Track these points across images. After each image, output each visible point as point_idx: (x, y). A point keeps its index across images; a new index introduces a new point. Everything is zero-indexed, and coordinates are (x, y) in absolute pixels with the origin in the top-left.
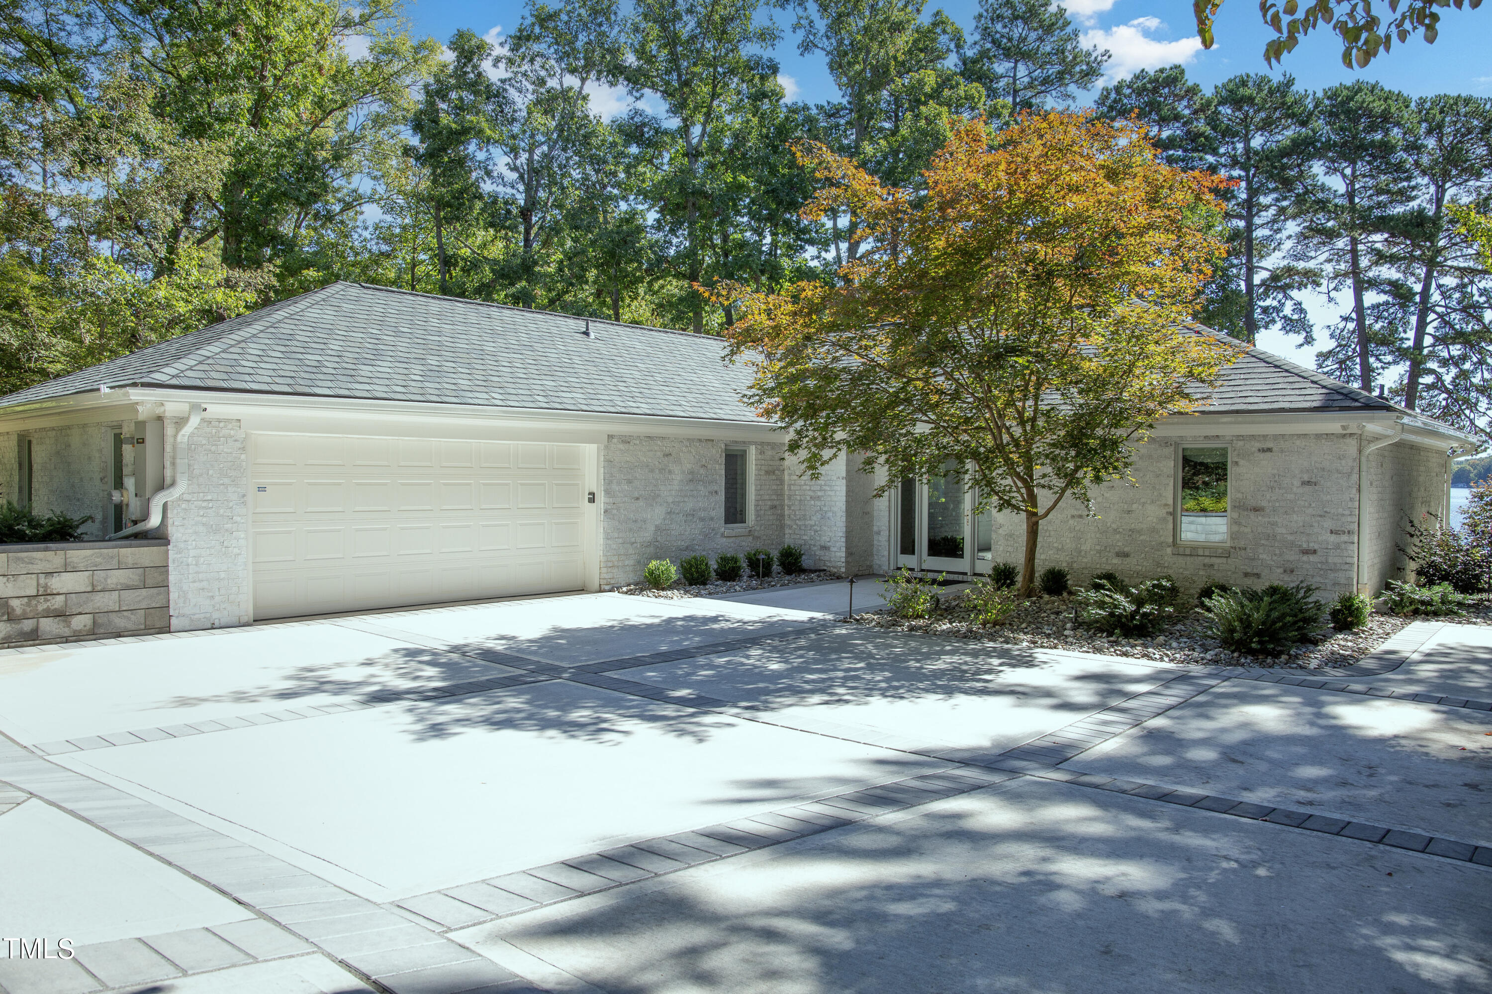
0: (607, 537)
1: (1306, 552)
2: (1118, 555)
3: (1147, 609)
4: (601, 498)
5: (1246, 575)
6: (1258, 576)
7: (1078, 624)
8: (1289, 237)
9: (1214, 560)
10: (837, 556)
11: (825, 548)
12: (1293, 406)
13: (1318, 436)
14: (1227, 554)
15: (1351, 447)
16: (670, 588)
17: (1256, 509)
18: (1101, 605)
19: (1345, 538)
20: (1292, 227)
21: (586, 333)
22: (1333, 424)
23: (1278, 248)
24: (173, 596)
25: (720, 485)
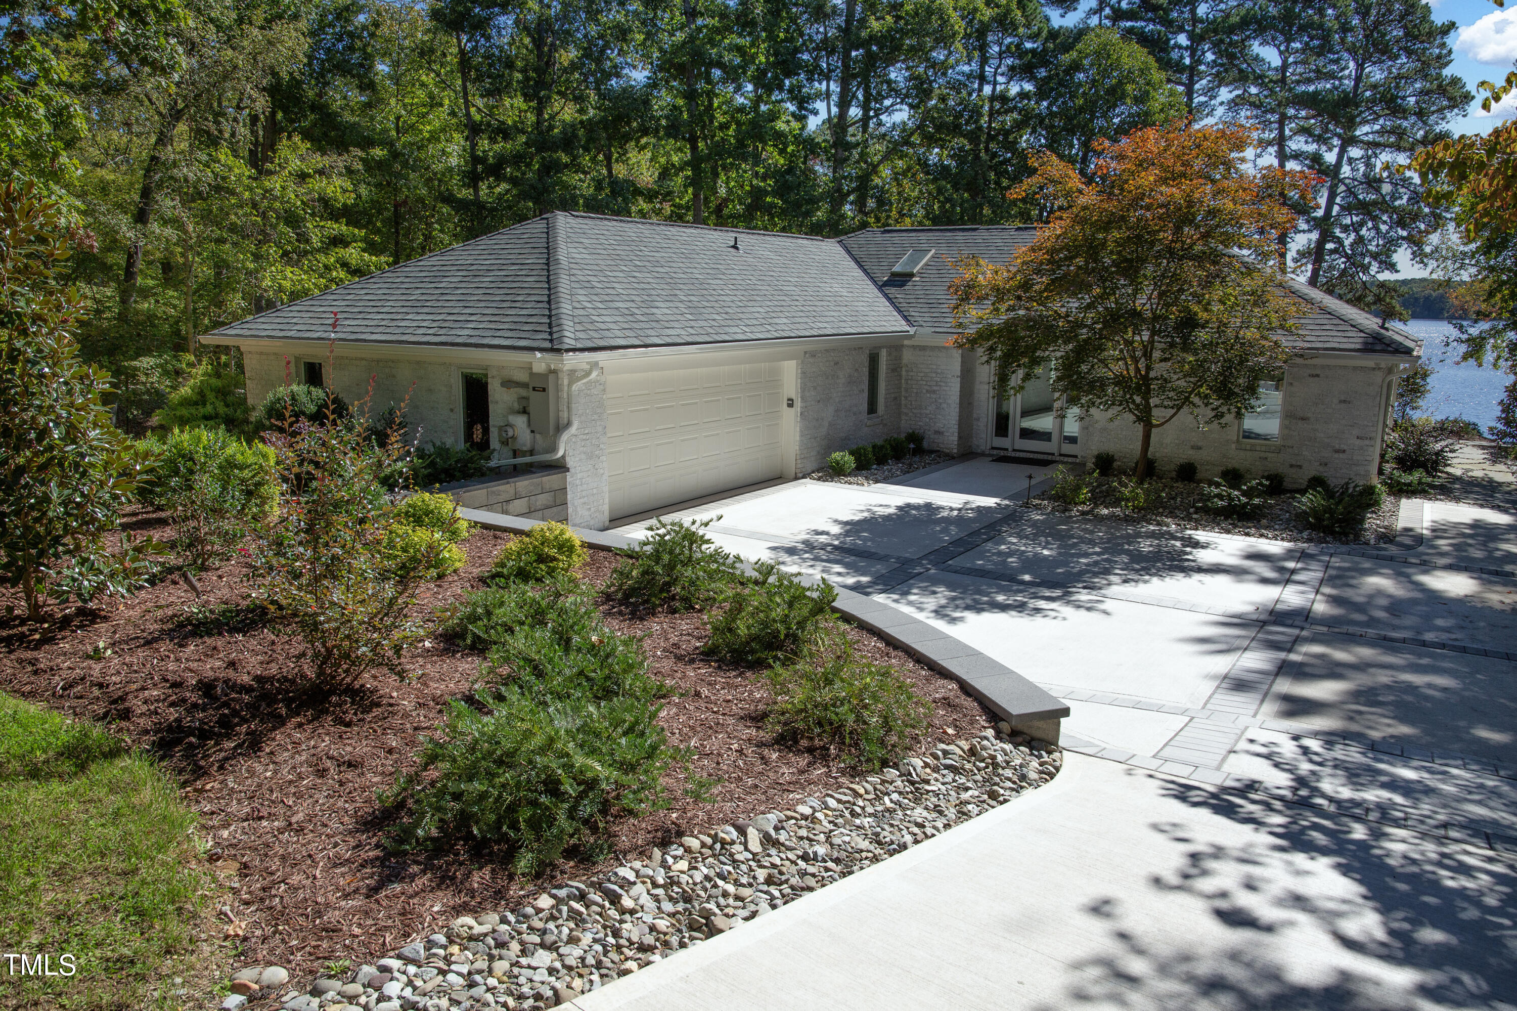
0: (802, 435)
1: (1337, 451)
2: (1193, 447)
3: (1256, 501)
4: (798, 404)
5: (1291, 466)
6: (1300, 467)
7: (1206, 510)
8: (1222, 104)
9: (1269, 455)
10: (951, 440)
11: (938, 432)
12: (1342, 346)
13: (1355, 368)
14: (1279, 450)
15: (1378, 377)
16: (850, 475)
17: (1303, 419)
18: (1220, 497)
19: (1367, 442)
20: (1225, 94)
21: (735, 247)
22: (1369, 361)
23: (1210, 114)
24: (570, 510)
25: (865, 386)
